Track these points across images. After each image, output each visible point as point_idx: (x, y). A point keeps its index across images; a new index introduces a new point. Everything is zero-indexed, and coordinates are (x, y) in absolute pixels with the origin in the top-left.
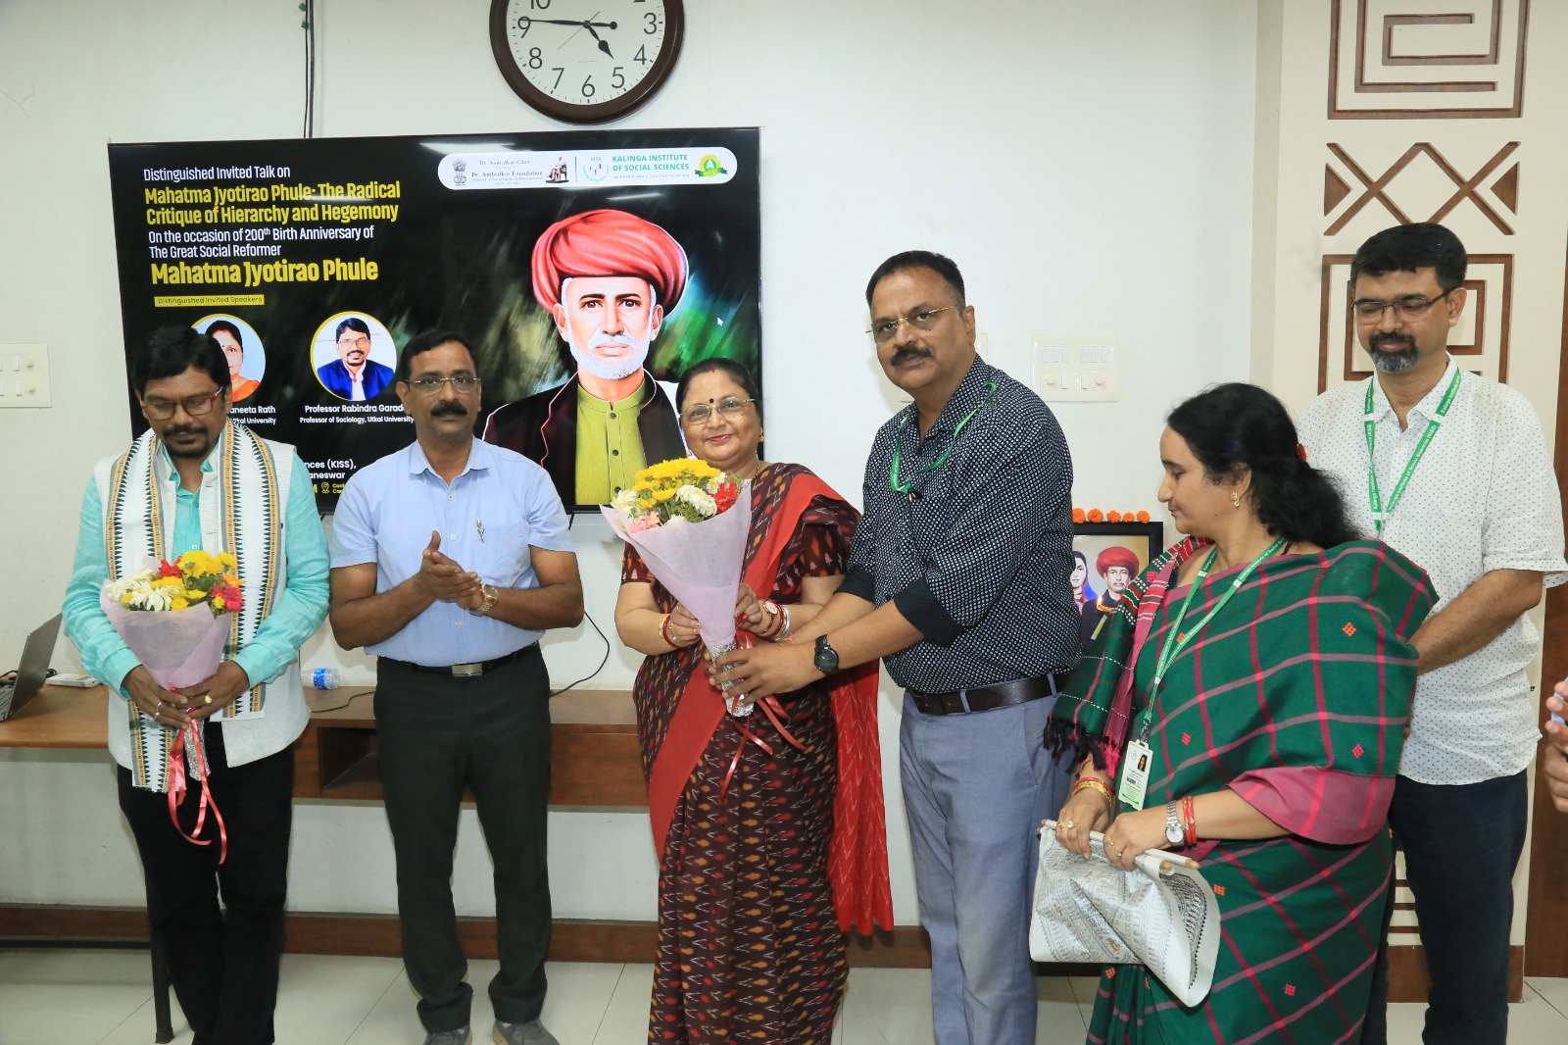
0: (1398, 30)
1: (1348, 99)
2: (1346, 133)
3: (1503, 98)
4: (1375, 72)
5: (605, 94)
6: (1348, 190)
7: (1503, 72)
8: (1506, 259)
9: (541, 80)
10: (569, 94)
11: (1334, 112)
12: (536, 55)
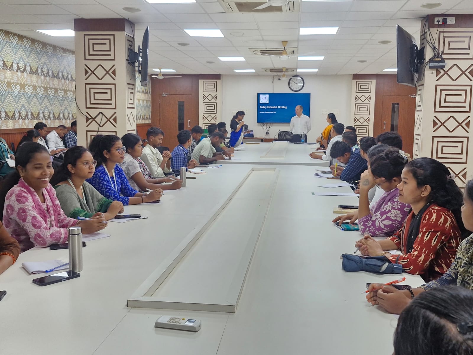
0: (361, 86)
1: (357, 91)
2: (357, 94)
3: (370, 91)
4: (359, 89)
5: (297, 89)
6: (357, 98)
7: (369, 89)
8: (370, 104)
9: (292, 88)
10: (295, 89)
11: (356, 92)
12: (292, 86)
